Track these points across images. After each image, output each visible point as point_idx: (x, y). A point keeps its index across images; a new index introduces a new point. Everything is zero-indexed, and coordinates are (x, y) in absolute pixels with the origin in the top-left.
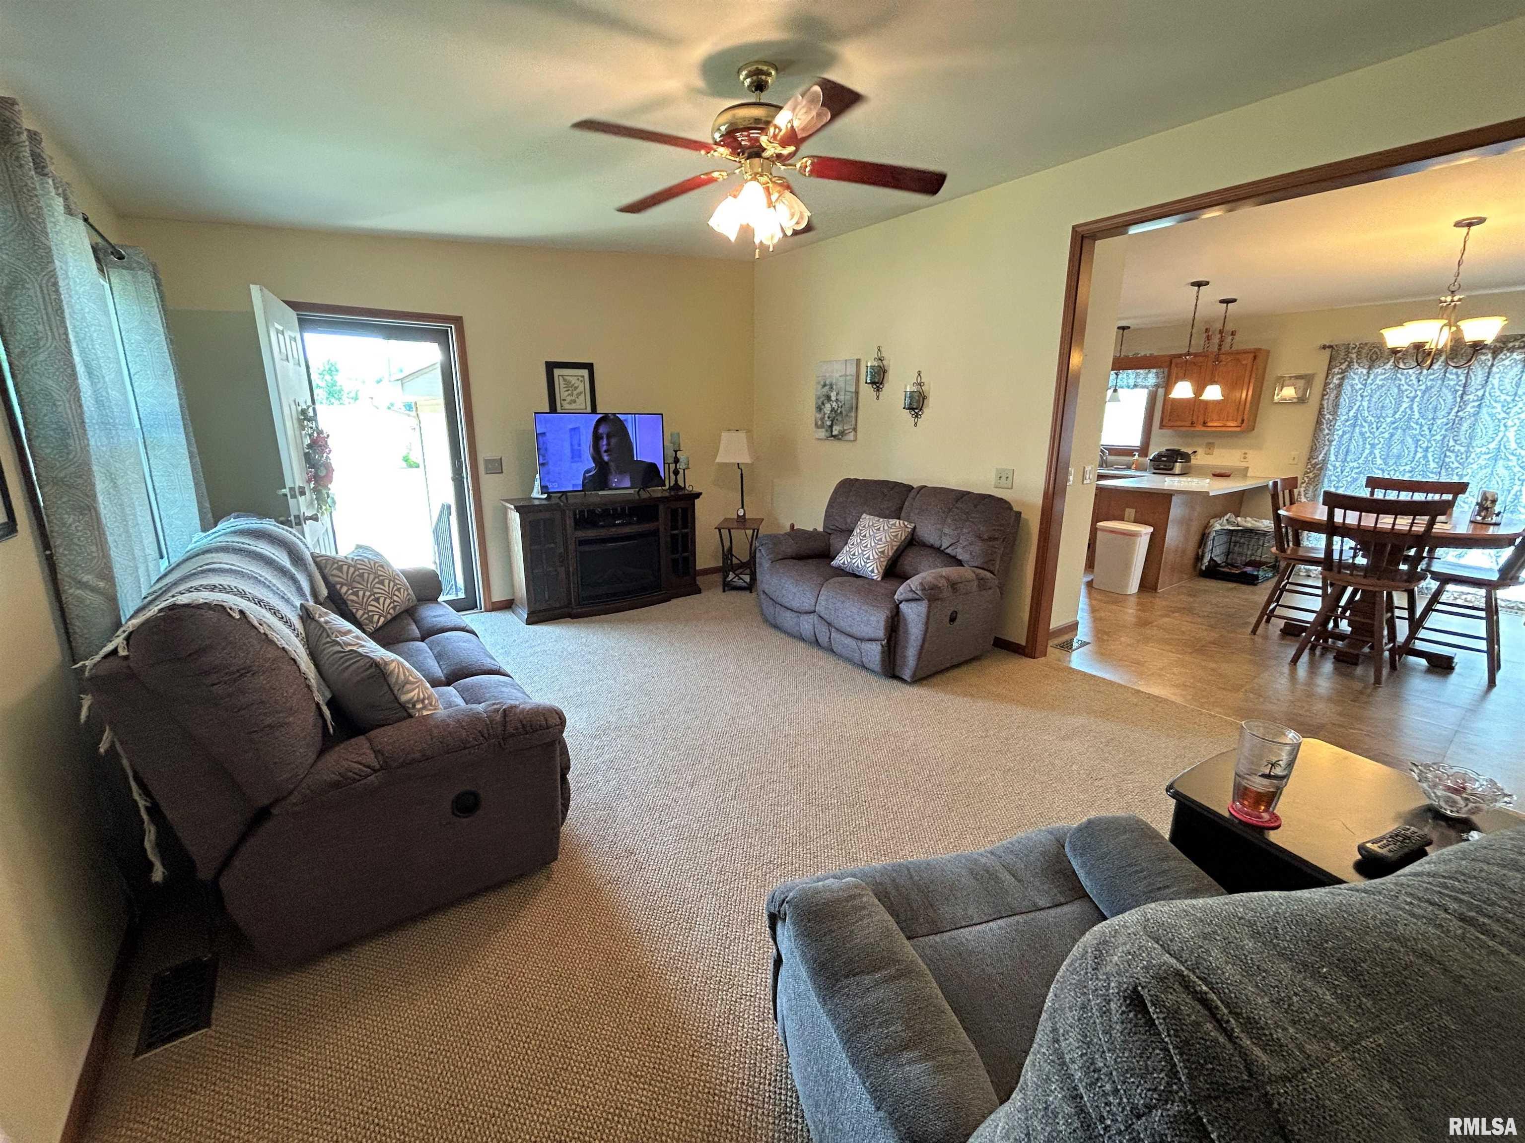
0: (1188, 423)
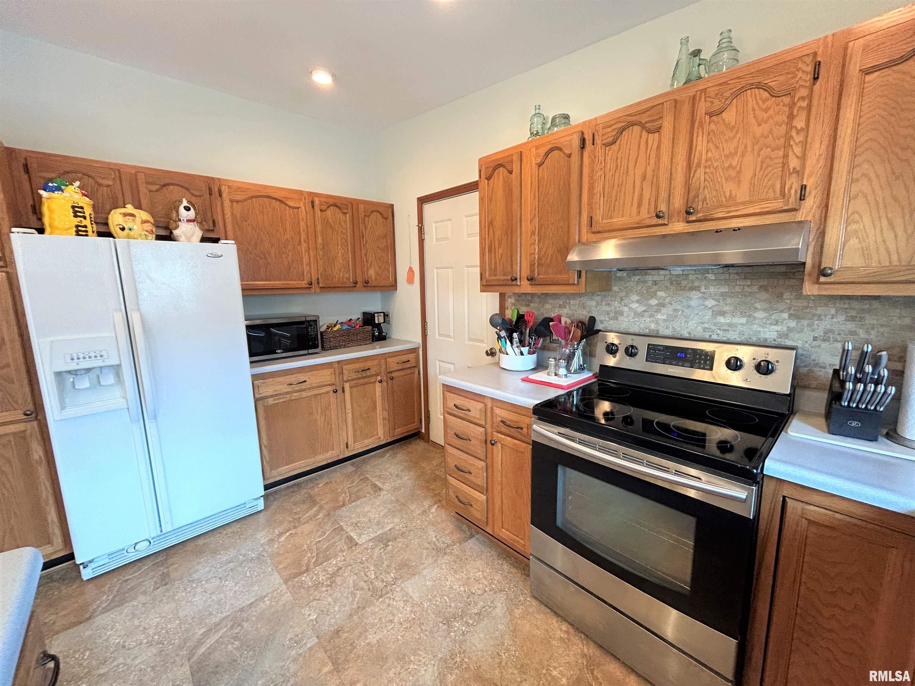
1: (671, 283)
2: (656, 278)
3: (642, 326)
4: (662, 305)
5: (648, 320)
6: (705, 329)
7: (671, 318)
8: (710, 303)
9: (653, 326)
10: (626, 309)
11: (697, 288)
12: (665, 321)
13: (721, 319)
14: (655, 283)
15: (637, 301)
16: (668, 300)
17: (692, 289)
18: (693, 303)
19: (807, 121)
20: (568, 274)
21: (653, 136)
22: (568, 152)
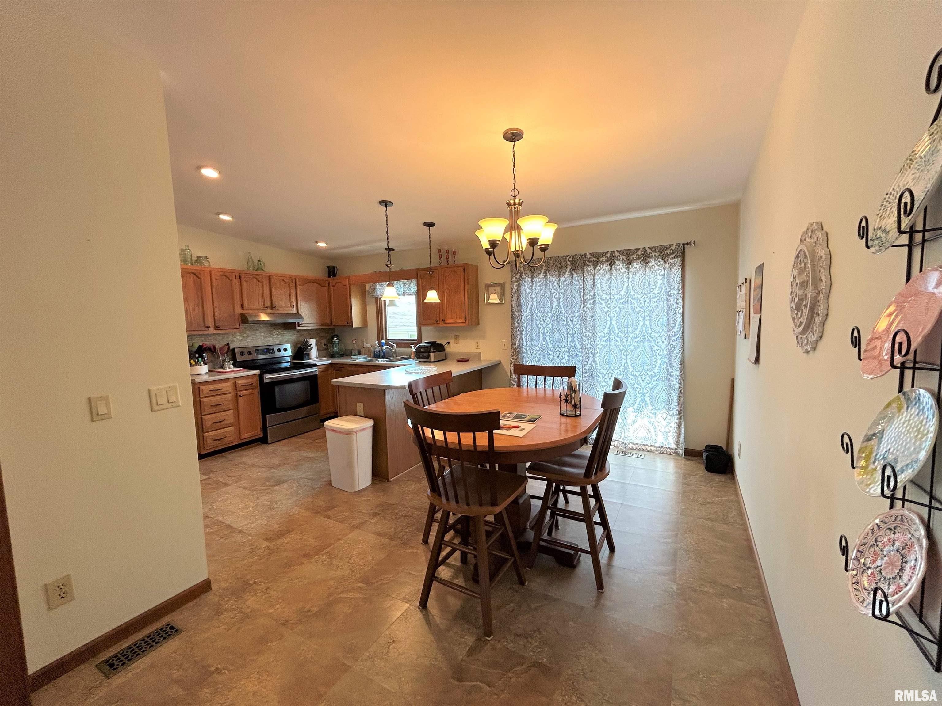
1: (250, 329)
3: (242, 345)
4: (248, 336)
5: (245, 342)
6: (262, 343)
7: (252, 340)
8: (263, 334)
9: (246, 344)
10: (235, 339)
12: (250, 341)
13: (266, 339)
14: (245, 328)
15: (239, 336)
16: (250, 334)
17: (257, 330)
18: (258, 335)
19: (293, 292)
20: (235, 325)
21: (260, 283)
22: (231, 279)
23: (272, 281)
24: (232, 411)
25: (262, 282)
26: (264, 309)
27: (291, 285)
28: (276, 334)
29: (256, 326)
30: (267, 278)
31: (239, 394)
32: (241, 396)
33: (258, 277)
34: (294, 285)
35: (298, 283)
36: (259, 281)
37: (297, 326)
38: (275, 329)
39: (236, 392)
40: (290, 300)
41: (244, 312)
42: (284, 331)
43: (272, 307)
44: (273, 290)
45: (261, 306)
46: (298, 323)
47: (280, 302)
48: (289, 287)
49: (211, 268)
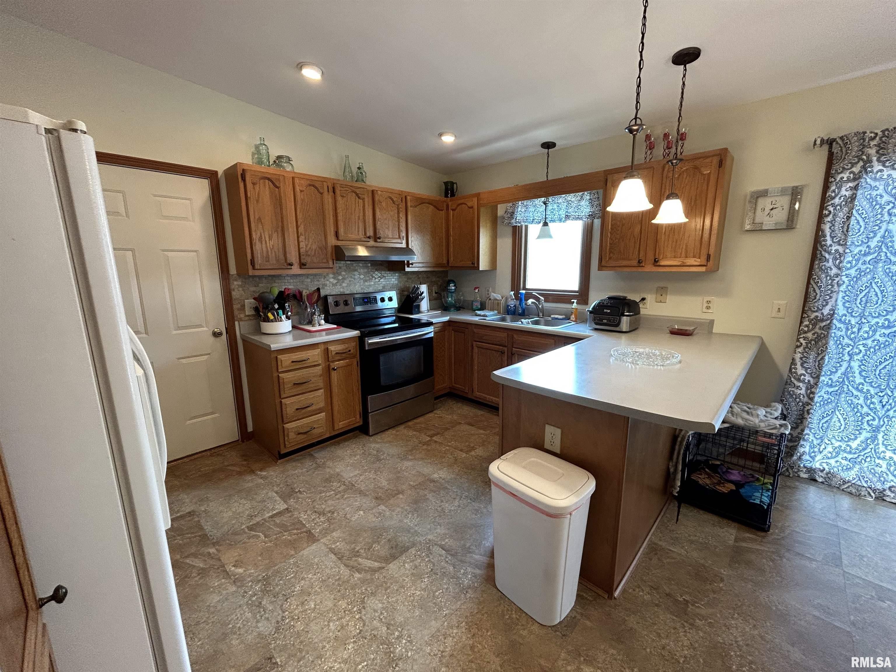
0: (635, 263)
1: (347, 268)
2: (340, 265)
3: (337, 291)
4: (344, 279)
5: (339, 287)
6: (362, 289)
7: (349, 285)
8: (362, 276)
9: (342, 290)
10: (328, 283)
11: (356, 270)
12: (347, 286)
13: (366, 284)
14: (340, 268)
15: (333, 278)
16: (346, 276)
18: (356, 277)
19: (402, 216)
20: (328, 262)
21: (361, 201)
22: (321, 191)
23: (377, 198)
24: (322, 390)
25: (363, 199)
26: (365, 240)
27: (400, 206)
28: (379, 277)
29: (354, 265)
30: (370, 194)
31: (333, 365)
32: (335, 370)
33: (358, 191)
34: (404, 205)
35: (409, 204)
36: (359, 198)
37: (406, 266)
38: (377, 270)
39: (328, 363)
40: (399, 228)
41: (339, 243)
42: (388, 272)
43: (376, 238)
44: (378, 213)
45: (361, 236)
46: (408, 262)
47: (386, 231)
48: (398, 209)
49: (295, 173)
